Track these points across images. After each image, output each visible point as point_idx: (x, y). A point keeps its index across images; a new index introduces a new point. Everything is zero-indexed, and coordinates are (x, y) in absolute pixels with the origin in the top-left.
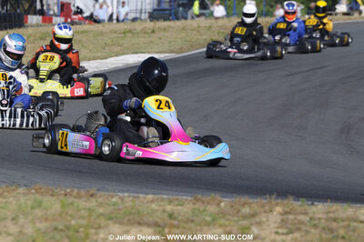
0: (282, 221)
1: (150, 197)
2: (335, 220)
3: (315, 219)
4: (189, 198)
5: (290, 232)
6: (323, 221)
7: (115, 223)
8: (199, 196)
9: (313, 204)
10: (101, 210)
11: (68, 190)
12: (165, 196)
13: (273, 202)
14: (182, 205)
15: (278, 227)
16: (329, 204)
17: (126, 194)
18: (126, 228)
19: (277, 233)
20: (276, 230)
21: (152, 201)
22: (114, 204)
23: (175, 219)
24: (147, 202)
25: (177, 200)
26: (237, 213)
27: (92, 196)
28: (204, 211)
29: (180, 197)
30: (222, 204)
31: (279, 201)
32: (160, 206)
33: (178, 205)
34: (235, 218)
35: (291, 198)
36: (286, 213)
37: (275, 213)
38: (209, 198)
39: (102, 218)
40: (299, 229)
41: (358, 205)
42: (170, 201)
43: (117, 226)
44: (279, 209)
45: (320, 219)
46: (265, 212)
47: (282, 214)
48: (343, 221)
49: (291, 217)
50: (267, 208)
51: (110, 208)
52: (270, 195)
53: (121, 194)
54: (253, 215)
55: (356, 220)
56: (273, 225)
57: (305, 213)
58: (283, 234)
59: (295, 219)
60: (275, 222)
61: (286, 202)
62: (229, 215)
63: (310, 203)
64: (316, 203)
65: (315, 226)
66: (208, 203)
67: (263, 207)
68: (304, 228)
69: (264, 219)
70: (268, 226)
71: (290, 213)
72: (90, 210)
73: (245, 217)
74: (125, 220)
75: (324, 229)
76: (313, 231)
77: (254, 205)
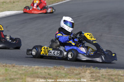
0: (91, 76)
1: (36, 67)
2: (112, 75)
3: (104, 75)
4: (52, 67)
5: (96, 80)
6: (107, 76)
7: (28, 77)
8: (55, 66)
9: (100, 69)
10: (20, 72)
11: (4, 64)
12: (42, 67)
13: (85, 69)
14: (50, 70)
15: (90, 78)
16: (107, 69)
17: (27, 66)
18: (33, 79)
19: (91, 80)
20: (90, 79)
21: (38, 68)
22: (24, 70)
23: (50, 75)
24: (36, 69)
25: (48, 68)
26: (73, 73)
27: (14, 66)
28: (59, 72)
29: (48, 67)
30: (65, 69)
31: (87, 68)
32: (42, 70)
33: (48, 70)
34: (73, 75)
35: (92, 67)
36: (92, 73)
37: (87, 73)
38: (59, 67)
39: (22, 75)
40: (99, 79)
41: (118, 70)
42: (45, 68)
43: (29, 78)
44: (88, 71)
45: (105, 75)
46: (83, 72)
47: (90, 73)
48: (115, 76)
49: (94, 74)
50: (83, 71)
51: (23, 71)
52: (83, 66)
53: (25, 66)
54: (80, 74)
55: (119, 75)
56: (88, 78)
57: (99, 73)
58: (93, 81)
59: (96, 75)
60: (89, 76)
61: (90, 68)
62: (70, 74)
63: (99, 69)
64: (101, 69)
65: (105, 78)
66: (59, 69)
67: (82, 70)
68: (101, 79)
69: (84, 75)
70: (87, 78)
71: (93, 73)
72: (16, 72)
73: (77, 74)
74: (32, 76)
75: (109, 79)
76: (104, 80)
77: (78, 70)
